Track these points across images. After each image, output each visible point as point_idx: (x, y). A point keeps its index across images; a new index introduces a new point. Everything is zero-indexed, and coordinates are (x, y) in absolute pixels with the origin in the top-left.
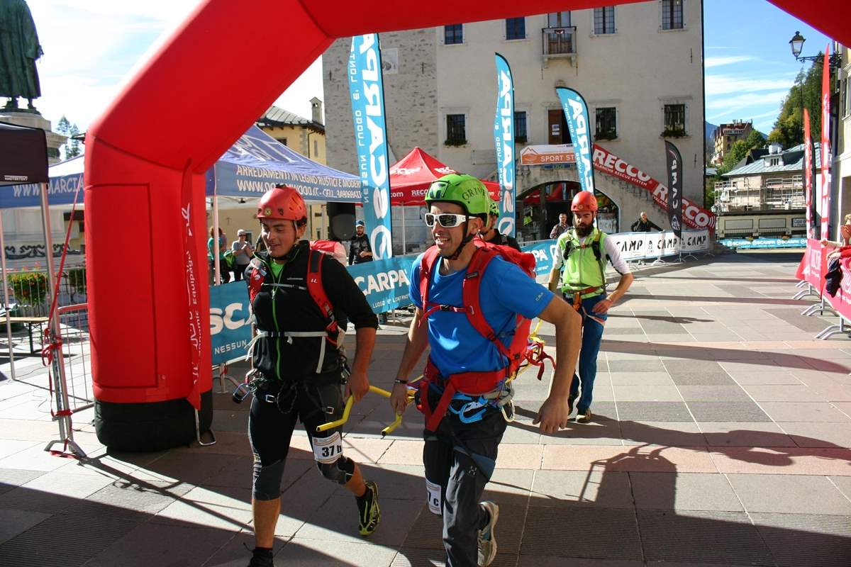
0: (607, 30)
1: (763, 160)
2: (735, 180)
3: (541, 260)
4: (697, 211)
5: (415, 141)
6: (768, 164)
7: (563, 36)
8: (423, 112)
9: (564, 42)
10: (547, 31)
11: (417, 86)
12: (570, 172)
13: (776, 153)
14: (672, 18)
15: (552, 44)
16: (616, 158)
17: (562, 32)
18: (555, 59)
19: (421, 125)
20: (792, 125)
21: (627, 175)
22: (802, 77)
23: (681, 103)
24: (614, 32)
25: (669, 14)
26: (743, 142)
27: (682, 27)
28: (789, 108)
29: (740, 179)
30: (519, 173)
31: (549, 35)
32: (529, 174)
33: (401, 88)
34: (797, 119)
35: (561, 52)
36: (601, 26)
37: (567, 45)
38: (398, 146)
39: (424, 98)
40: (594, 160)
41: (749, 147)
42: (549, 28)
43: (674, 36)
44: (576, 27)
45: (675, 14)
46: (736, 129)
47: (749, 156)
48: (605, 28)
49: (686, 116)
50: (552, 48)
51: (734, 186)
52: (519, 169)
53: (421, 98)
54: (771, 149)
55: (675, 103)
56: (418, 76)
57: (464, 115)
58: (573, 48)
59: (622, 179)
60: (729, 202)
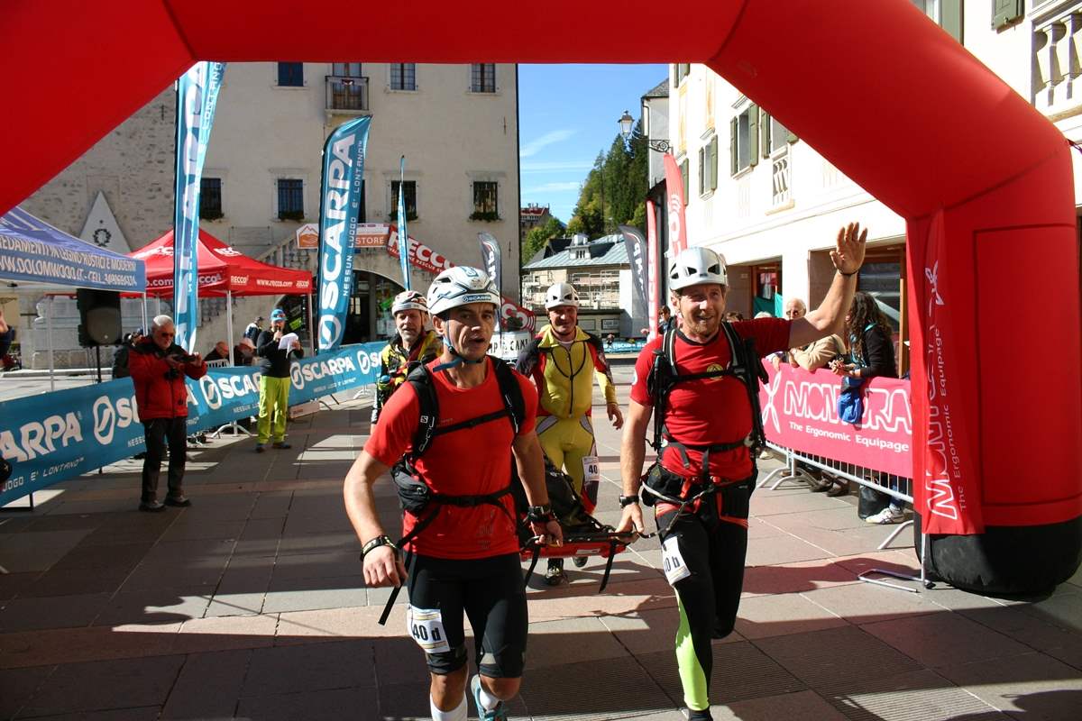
0: (406, 86)
1: (568, 251)
2: (536, 273)
3: (348, 370)
4: (513, 308)
5: (152, 211)
6: (573, 256)
7: (352, 88)
8: (161, 172)
9: (354, 96)
10: (330, 80)
11: (153, 137)
12: (360, 259)
13: (582, 244)
14: (482, 79)
15: (338, 98)
16: (417, 244)
17: (351, 83)
18: (341, 115)
19: (160, 190)
20: (592, 213)
21: (431, 264)
22: (602, 160)
23: (493, 180)
24: (414, 89)
25: (479, 75)
26: (540, 230)
27: (494, 91)
28: (588, 194)
29: (543, 272)
30: (295, 259)
31: (334, 85)
32: (308, 260)
33: (131, 137)
34: (598, 206)
35: (348, 108)
36: (399, 80)
37: (356, 99)
38: (125, 217)
39: (163, 153)
40: (391, 244)
41: (548, 236)
42: (333, 75)
43: (485, 100)
44: (368, 79)
45: (486, 75)
46: (532, 214)
47: (547, 247)
48: (404, 83)
49: (499, 197)
50: (338, 102)
51: (536, 281)
52: (295, 253)
53: (160, 153)
54: (576, 239)
55: (486, 180)
56: (155, 122)
57: (219, 180)
58: (365, 106)
59: (424, 269)
60: (531, 300)
